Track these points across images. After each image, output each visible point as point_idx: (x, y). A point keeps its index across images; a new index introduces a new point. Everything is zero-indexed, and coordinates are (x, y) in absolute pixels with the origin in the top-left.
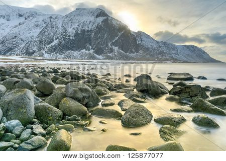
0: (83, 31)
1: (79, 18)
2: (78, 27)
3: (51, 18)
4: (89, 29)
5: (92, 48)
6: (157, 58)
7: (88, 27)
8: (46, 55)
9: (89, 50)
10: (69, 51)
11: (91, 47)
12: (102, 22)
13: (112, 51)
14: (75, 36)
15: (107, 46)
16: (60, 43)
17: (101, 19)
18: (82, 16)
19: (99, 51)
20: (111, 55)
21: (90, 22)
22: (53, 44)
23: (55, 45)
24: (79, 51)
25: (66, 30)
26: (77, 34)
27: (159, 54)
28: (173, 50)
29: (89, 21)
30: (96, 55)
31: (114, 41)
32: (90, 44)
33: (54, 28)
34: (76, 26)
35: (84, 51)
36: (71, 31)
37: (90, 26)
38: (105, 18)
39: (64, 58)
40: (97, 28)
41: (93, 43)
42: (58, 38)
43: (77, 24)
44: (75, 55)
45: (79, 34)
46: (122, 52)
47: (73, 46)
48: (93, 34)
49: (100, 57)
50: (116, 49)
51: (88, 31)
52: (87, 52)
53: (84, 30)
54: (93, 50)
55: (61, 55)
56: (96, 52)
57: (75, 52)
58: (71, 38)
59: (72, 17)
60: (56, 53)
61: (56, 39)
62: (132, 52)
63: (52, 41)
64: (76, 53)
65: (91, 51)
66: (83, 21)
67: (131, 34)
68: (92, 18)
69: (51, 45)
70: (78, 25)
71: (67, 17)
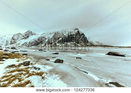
5: (75, 41)
8: (58, 44)
57: (68, 43)
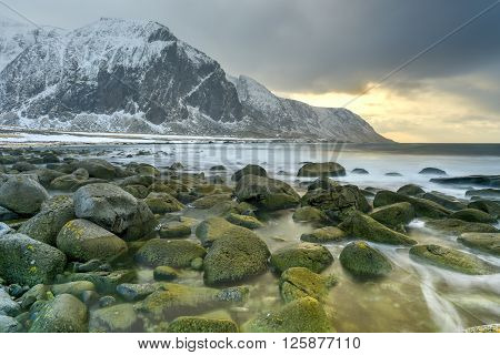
0: (120, 70)
1: (108, 38)
2: (106, 59)
3: (37, 33)
4: (133, 67)
6: (280, 132)
7: (131, 61)
9: (133, 113)
10: (83, 114)
11: (137, 106)
12: (163, 52)
13: (185, 114)
14: (99, 79)
15: (175, 104)
16: (60, 94)
17: (160, 45)
18: (117, 34)
19: (156, 115)
20: (183, 123)
21: (135, 50)
22: (44, 94)
23: (48, 98)
24: (111, 113)
25: (75, 65)
26: (103, 75)
27: (283, 124)
28: (309, 117)
29: (131, 47)
30: (150, 124)
31: (189, 94)
32: (136, 99)
33: (46, 59)
34: (101, 57)
35: (121, 113)
36: (89, 67)
37: (135, 59)
38: (171, 43)
39: (72, 129)
40: (150, 63)
41: (141, 98)
42: (55, 82)
43: (104, 52)
44: (98, 122)
45: (110, 75)
46: (208, 117)
47: (95, 102)
48: (143, 77)
49: (160, 128)
50: (195, 111)
51: (130, 70)
52: (129, 115)
53: (121, 68)
54: (142, 113)
55: (64, 121)
56: (150, 117)
58: (89, 83)
59: (91, 36)
60: (51, 117)
61: (50, 84)
62: (227, 119)
63: (40, 88)
64: (102, 118)
65: (139, 115)
66: (117, 47)
67: (225, 81)
68: (140, 42)
69: (37, 97)
70: (107, 56)
71: (79, 35)
